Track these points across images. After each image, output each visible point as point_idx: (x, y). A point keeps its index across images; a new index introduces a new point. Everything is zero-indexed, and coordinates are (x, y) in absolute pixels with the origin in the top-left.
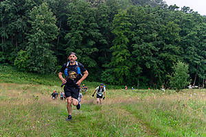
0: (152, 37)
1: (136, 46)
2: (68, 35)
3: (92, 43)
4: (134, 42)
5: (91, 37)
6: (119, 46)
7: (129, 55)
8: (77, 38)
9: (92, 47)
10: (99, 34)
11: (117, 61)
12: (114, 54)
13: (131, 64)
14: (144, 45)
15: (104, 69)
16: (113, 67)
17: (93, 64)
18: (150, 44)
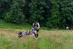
0: (71, 5)
1: (63, 9)
2: (30, 5)
3: (41, 8)
4: (62, 7)
5: (41, 5)
6: (54, 10)
7: (59, 13)
8: (34, 6)
9: (42, 10)
10: (45, 4)
11: (54, 16)
12: (52, 13)
13: (60, 18)
14: (67, 8)
15: (48, 21)
16: (52, 20)
17: (42, 18)
18: (70, 8)
